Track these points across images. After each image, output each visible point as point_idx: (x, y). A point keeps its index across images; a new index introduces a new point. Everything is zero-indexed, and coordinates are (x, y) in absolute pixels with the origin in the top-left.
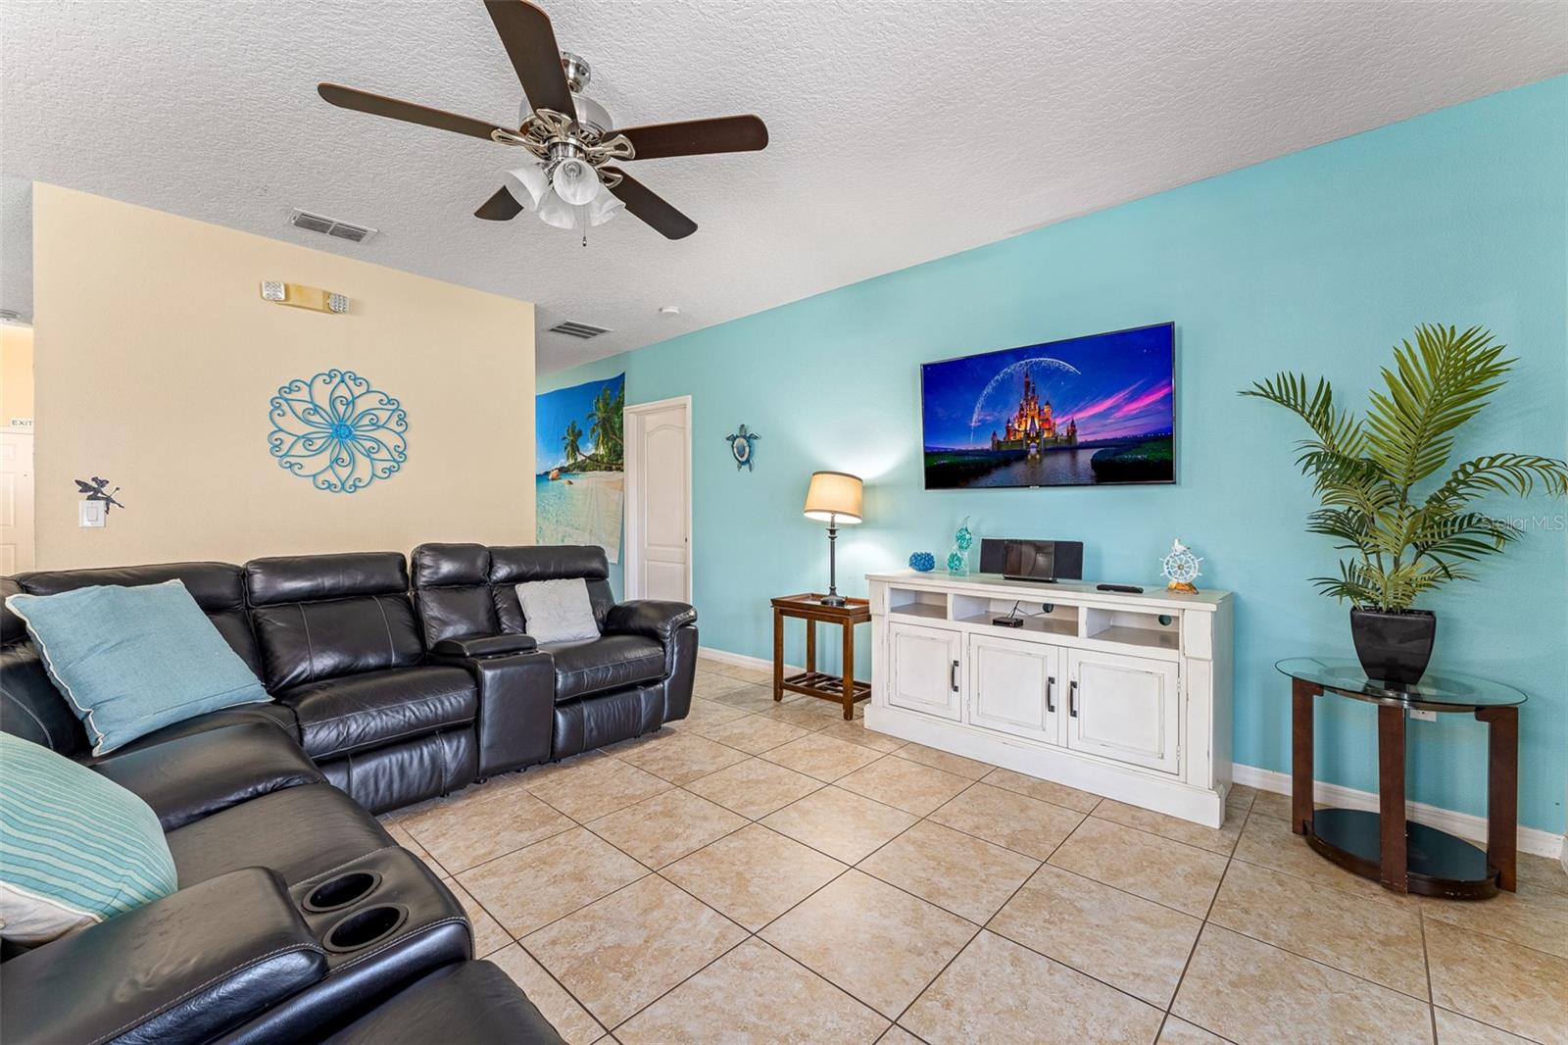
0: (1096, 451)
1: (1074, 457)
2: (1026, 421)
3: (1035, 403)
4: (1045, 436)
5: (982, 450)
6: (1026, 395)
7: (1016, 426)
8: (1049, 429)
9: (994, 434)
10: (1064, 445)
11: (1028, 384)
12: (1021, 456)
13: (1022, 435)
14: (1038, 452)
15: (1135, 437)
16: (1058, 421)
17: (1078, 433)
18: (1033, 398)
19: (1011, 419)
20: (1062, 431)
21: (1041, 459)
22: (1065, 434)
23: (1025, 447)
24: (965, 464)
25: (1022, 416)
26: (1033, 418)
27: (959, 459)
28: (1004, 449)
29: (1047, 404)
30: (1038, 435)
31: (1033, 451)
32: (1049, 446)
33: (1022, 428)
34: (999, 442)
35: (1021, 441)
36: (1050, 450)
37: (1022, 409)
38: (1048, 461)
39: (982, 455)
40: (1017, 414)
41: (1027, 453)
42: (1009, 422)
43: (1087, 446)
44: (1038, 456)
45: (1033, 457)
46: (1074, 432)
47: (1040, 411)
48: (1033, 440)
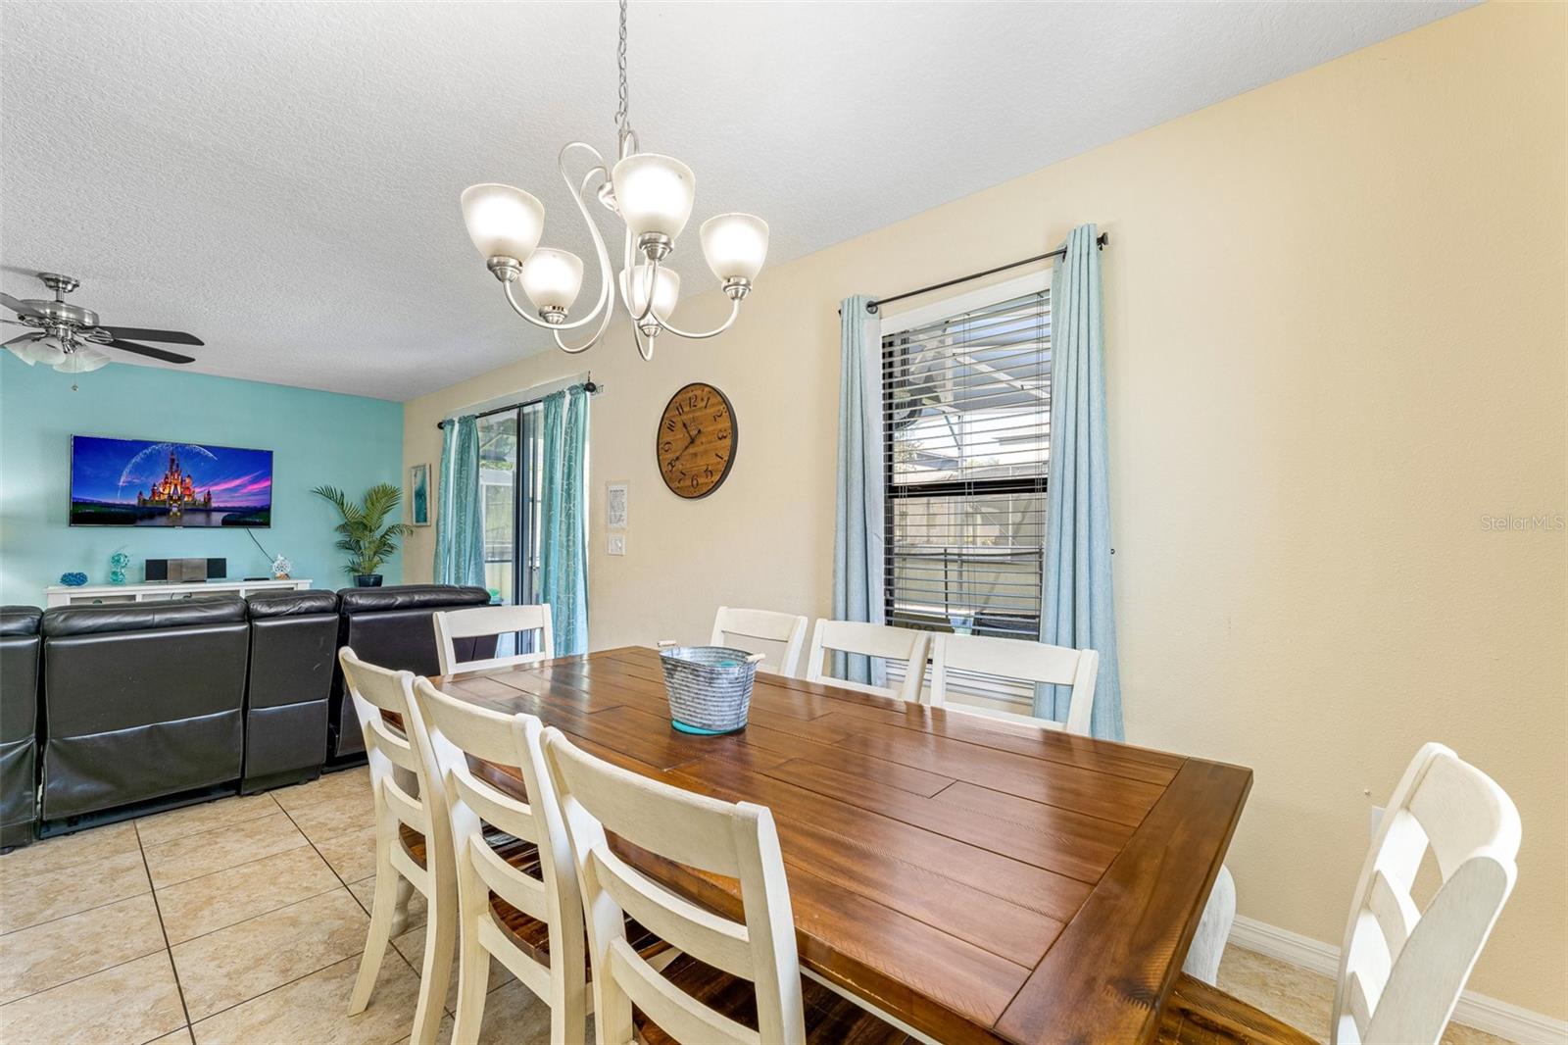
0: (227, 514)
1: (208, 516)
2: (170, 488)
3: (179, 475)
4: (186, 499)
5: (128, 505)
6: (171, 468)
7: (161, 490)
8: (189, 495)
9: (141, 493)
10: (201, 507)
11: (173, 460)
12: (165, 512)
13: (166, 497)
14: (179, 511)
15: (255, 507)
16: (197, 490)
17: (213, 500)
18: (176, 471)
19: (157, 484)
20: (200, 498)
21: (181, 516)
22: (202, 500)
23: (167, 506)
25: (166, 483)
26: (176, 485)
27: (106, 510)
28: (149, 505)
29: (189, 476)
30: (180, 498)
31: (175, 510)
32: (189, 507)
33: (167, 492)
34: (144, 500)
35: (164, 501)
36: (191, 510)
37: (167, 478)
39: (127, 509)
40: (162, 481)
41: (169, 510)
42: (154, 485)
43: (219, 510)
44: (179, 514)
45: (175, 514)
46: (210, 499)
47: (182, 481)
48: (175, 501)
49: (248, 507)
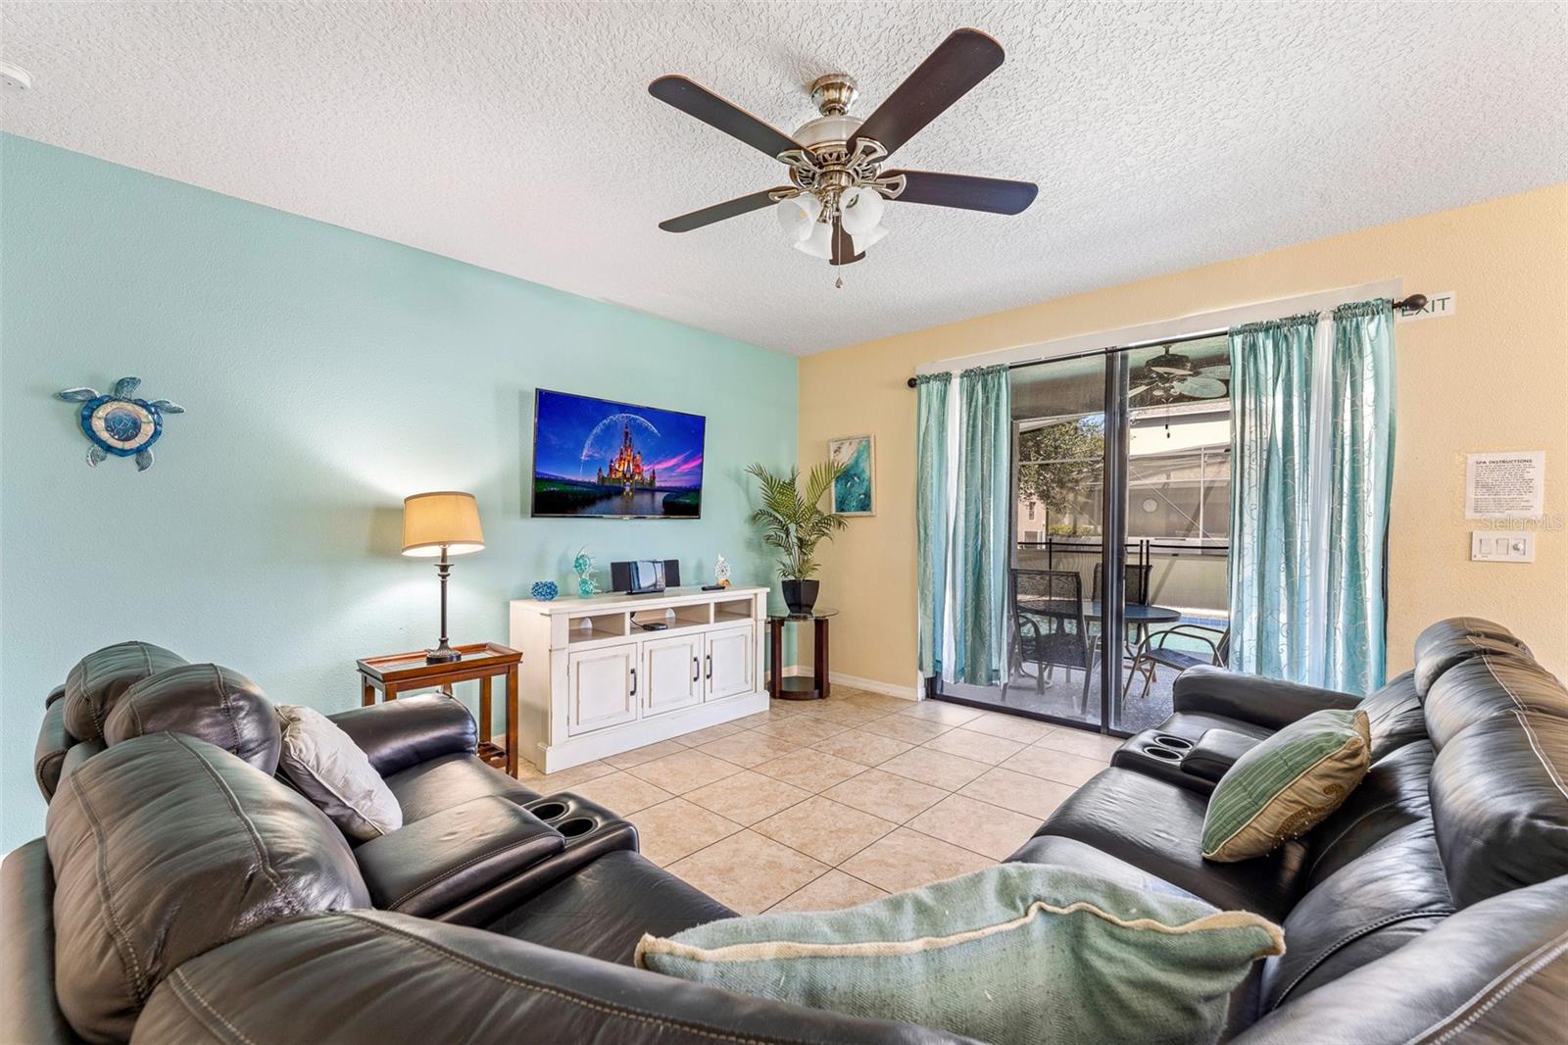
0: (666, 494)
1: (653, 496)
2: (624, 464)
3: (631, 451)
4: (636, 478)
5: (589, 483)
6: (625, 442)
7: (617, 467)
8: (639, 473)
9: (600, 470)
10: (647, 487)
11: (627, 434)
12: (619, 492)
13: (621, 474)
14: (631, 490)
16: (645, 468)
17: (657, 479)
18: (630, 446)
19: (614, 460)
20: (647, 476)
22: (649, 479)
23: (622, 485)
24: (574, 493)
25: (621, 459)
26: (629, 462)
27: (569, 488)
28: (607, 484)
29: (639, 453)
30: (632, 477)
31: (628, 489)
32: (638, 487)
33: (621, 469)
34: (603, 477)
35: (619, 479)
36: (638, 489)
37: (622, 453)
38: (638, 498)
39: (588, 487)
40: (618, 456)
41: (624, 490)
42: (611, 461)
43: (661, 490)
44: (630, 494)
45: (628, 494)
46: (654, 478)
47: (634, 457)
48: (628, 480)
49: (681, 488)
